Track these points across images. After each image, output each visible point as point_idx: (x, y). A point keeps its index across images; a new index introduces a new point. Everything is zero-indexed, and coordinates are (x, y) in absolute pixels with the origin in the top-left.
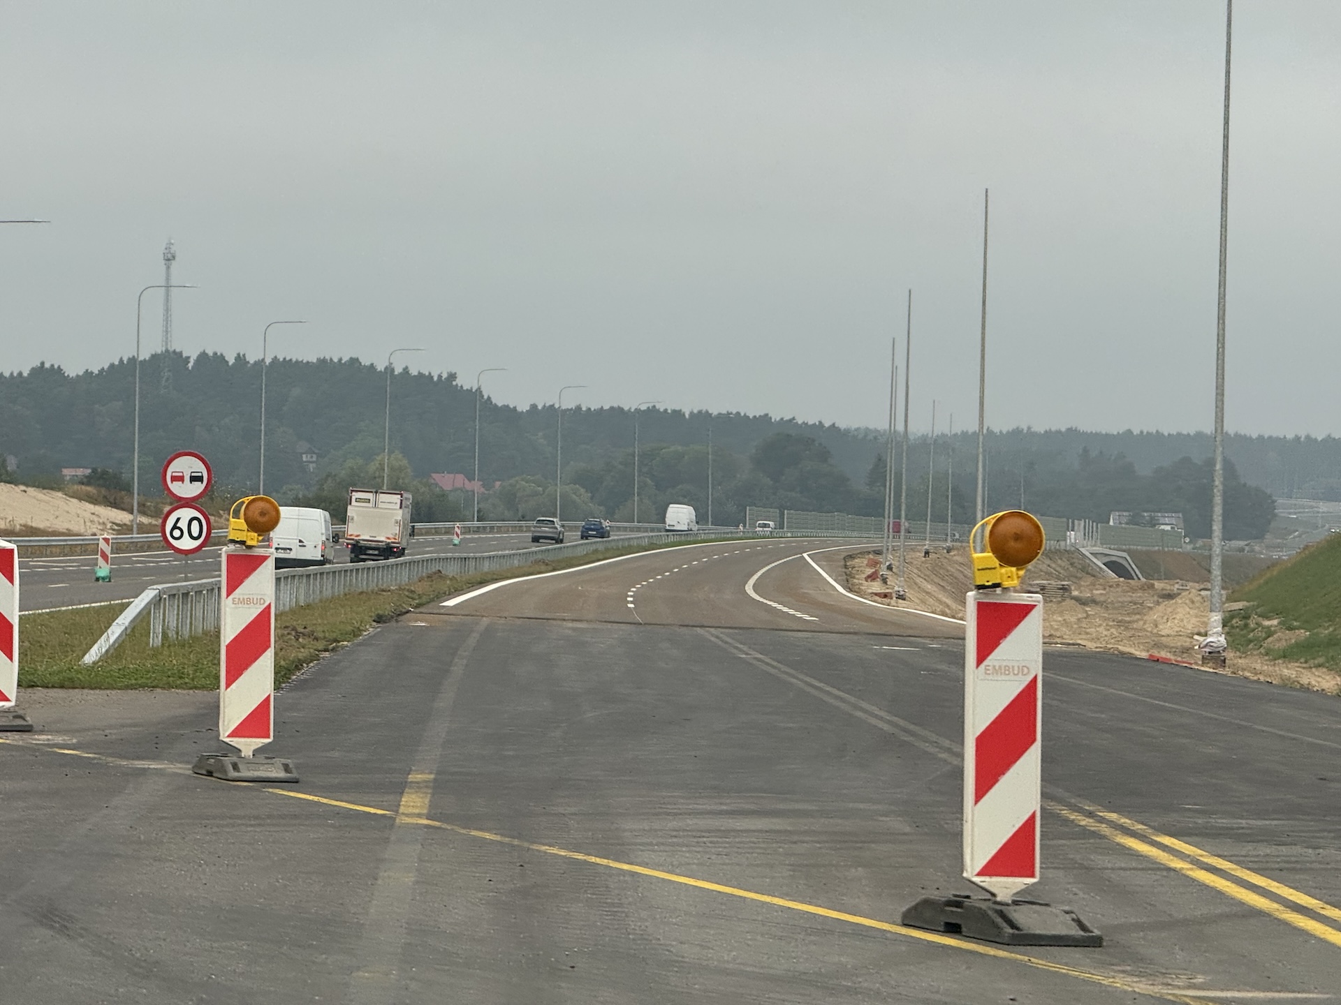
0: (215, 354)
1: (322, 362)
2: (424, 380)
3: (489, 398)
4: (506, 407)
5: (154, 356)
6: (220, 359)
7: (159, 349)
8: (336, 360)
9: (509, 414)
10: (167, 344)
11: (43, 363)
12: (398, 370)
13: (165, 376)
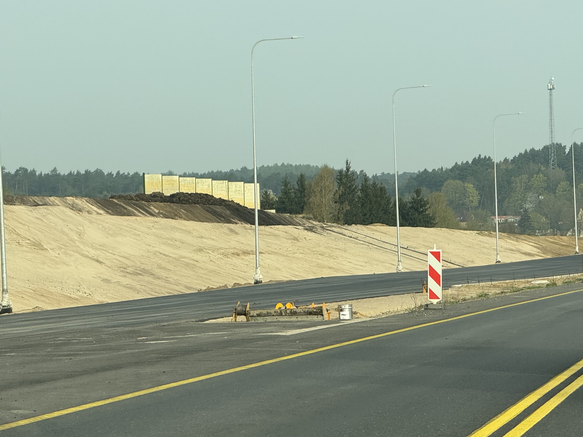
13: (553, 157)
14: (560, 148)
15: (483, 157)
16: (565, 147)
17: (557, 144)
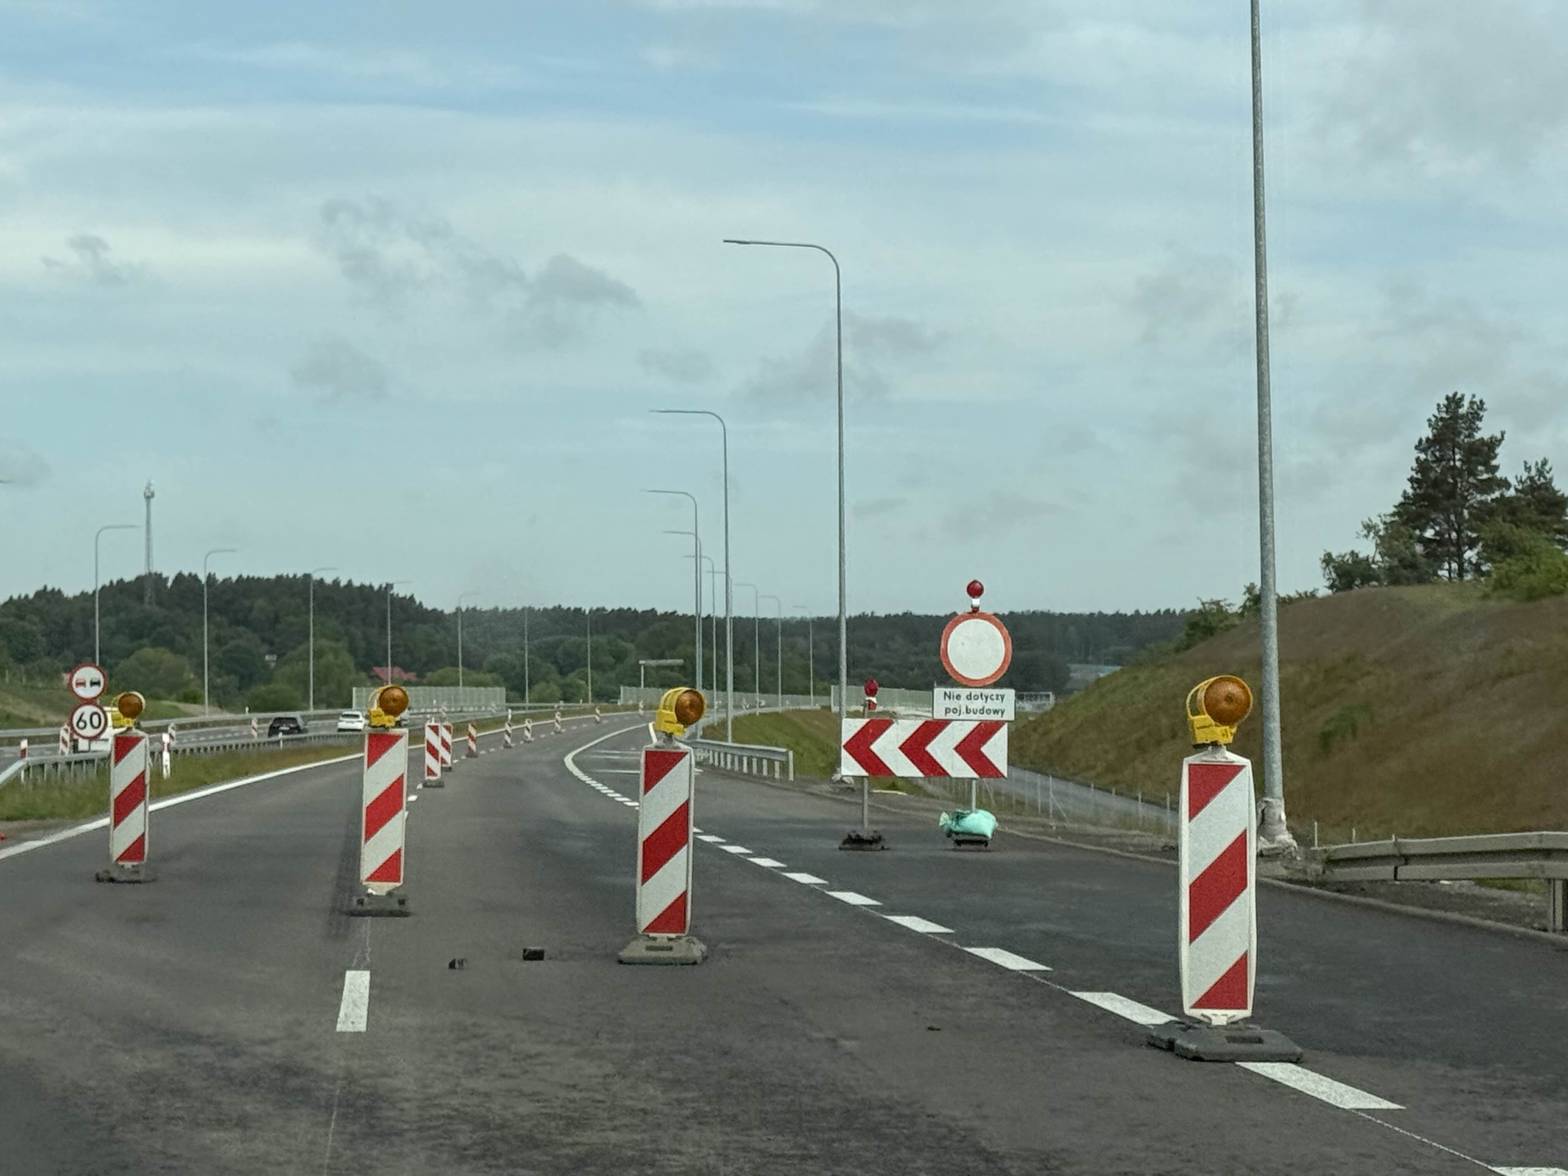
0: (190, 574)
1: (279, 578)
2: (365, 591)
3: (421, 603)
4: (434, 610)
5: (139, 579)
6: (194, 578)
7: (142, 571)
8: (291, 576)
9: (436, 616)
10: (149, 569)
11: (45, 587)
12: (343, 583)
13: (149, 594)
14: (159, 579)
15: (49, 588)
16: (167, 579)
17: (156, 574)
